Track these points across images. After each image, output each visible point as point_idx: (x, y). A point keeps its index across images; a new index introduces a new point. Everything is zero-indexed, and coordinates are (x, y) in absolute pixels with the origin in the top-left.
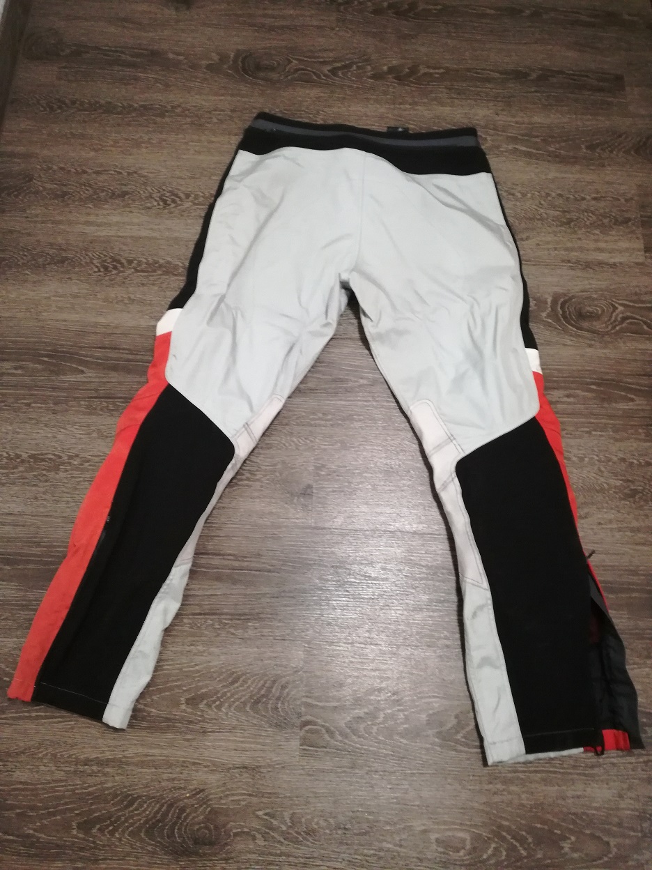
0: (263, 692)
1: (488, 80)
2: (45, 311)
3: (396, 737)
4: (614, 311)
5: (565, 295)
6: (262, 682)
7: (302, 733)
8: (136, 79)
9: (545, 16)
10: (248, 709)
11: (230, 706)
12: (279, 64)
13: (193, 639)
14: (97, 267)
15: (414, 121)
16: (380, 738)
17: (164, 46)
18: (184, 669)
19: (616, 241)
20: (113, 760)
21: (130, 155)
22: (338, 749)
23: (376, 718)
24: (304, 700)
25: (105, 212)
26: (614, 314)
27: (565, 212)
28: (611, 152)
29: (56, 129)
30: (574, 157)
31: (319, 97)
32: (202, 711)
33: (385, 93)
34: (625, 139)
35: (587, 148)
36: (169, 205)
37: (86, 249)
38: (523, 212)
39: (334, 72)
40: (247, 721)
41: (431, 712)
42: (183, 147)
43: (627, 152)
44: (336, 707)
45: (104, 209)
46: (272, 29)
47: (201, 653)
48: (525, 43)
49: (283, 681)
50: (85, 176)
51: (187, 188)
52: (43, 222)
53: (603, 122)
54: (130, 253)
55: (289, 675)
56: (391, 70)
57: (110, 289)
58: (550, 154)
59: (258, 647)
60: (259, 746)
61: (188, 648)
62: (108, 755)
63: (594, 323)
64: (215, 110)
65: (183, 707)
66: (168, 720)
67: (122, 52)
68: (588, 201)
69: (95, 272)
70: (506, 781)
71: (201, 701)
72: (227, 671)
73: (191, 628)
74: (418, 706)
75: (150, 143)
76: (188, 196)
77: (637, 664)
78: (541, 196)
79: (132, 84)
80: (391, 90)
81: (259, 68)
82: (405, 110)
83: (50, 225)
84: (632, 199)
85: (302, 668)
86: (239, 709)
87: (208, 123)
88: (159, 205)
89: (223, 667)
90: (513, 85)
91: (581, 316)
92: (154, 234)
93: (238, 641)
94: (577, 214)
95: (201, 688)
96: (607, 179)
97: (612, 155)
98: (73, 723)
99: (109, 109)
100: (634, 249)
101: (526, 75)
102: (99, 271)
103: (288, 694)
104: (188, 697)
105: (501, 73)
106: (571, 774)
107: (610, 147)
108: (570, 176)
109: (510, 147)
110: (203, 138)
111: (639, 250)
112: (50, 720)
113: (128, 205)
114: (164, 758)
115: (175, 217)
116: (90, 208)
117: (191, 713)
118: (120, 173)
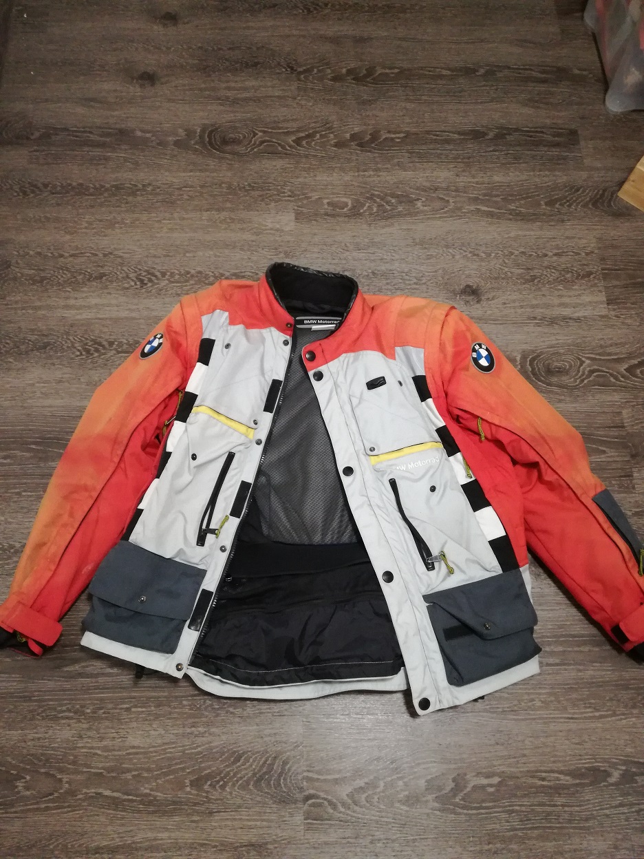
0: (265, 770)
1: (447, 141)
2: (30, 398)
3: (397, 805)
4: (581, 365)
5: (533, 352)
6: (263, 759)
7: (306, 807)
8: (107, 159)
9: (499, 75)
10: (251, 787)
11: (234, 785)
12: (245, 137)
13: (193, 720)
14: (79, 350)
15: (378, 187)
16: (382, 807)
17: (131, 124)
18: (187, 752)
19: (579, 295)
20: (123, 847)
21: (105, 236)
22: (341, 821)
23: (376, 787)
24: (305, 774)
25: (84, 295)
26: (582, 368)
27: (529, 269)
28: (569, 206)
29: (31, 213)
30: (534, 214)
31: (285, 169)
32: (207, 792)
33: (349, 160)
34: (584, 192)
35: (546, 204)
36: (146, 284)
37: (67, 333)
38: (488, 272)
39: (298, 141)
40: (252, 799)
41: (429, 777)
42: (157, 225)
43: (585, 206)
44: (337, 779)
45: (83, 292)
46: (235, 101)
47: (202, 735)
48: (481, 103)
49: (284, 757)
50: (62, 259)
51: (163, 266)
52: (23, 309)
53: (562, 178)
54: (110, 335)
55: (288, 751)
56: (354, 137)
57: (92, 372)
58: (511, 212)
59: (257, 725)
60: (265, 823)
61: (189, 730)
62: (118, 842)
63: (564, 378)
64: (186, 187)
65: (188, 789)
66: (174, 803)
67: (90, 132)
68: (551, 257)
69: (77, 356)
70: (504, 840)
71: (206, 783)
72: (228, 750)
73: (191, 709)
74: (415, 773)
75: (123, 223)
76: (164, 274)
77: (623, 714)
78: (504, 255)
79: (102, 164)
80: (354, 157)
81: (225, 142)
82: (369, 176)
83: (30, 311)
84: (592, 252)
85: (302, 743)
86: (243, 787)
87: (179, 200)
88: (136, 284)
89: (224, 747)
90: (471, 146)
91: (550, 372)
92: (134, 315)
93: (237, 720)
94: (540, 271)
95: (205, 769)
96: (568, 234)
97: (571, 210)
98: (81, 812)
99: (81, 190)
100: (596, 303)
101: (484, 134)
102: (81, 354)
103: (289, 770)
104: (192, 779)
105: (459, 133)
106: (567, 828)
107: (568, 201)
108: (532, 233)
109: (472, 208)
110: (176, 215)
111: (601, 303)
112: (59, 811)
113: (106, 287)
114: (172, 841)
115: (151, 296)
116: (69, 292)
117: (197, 795)
118: (96, 255)
